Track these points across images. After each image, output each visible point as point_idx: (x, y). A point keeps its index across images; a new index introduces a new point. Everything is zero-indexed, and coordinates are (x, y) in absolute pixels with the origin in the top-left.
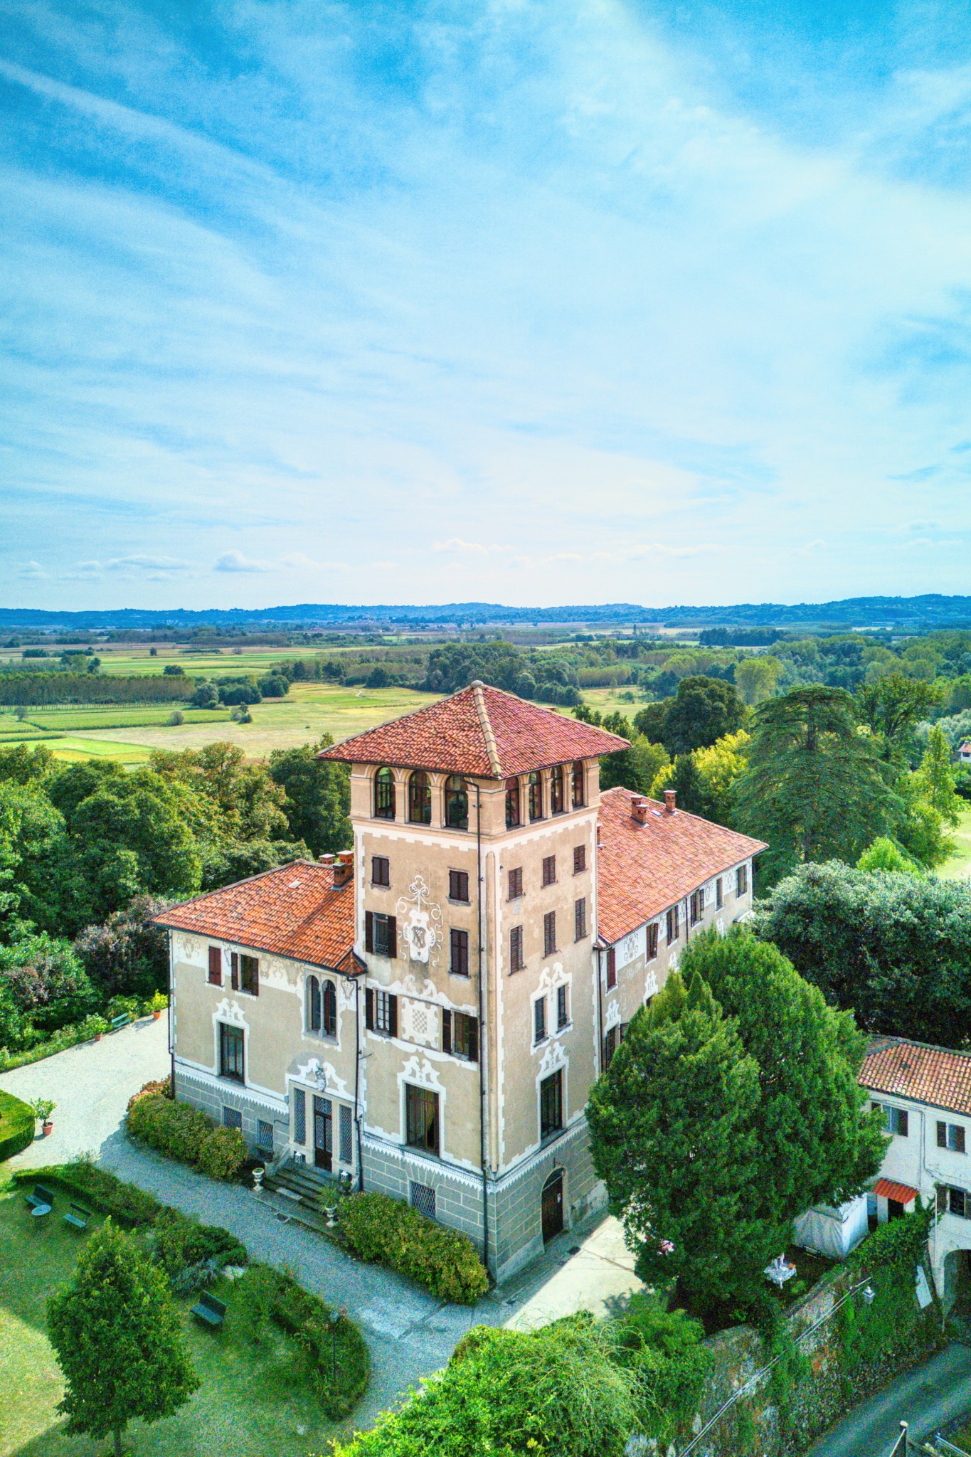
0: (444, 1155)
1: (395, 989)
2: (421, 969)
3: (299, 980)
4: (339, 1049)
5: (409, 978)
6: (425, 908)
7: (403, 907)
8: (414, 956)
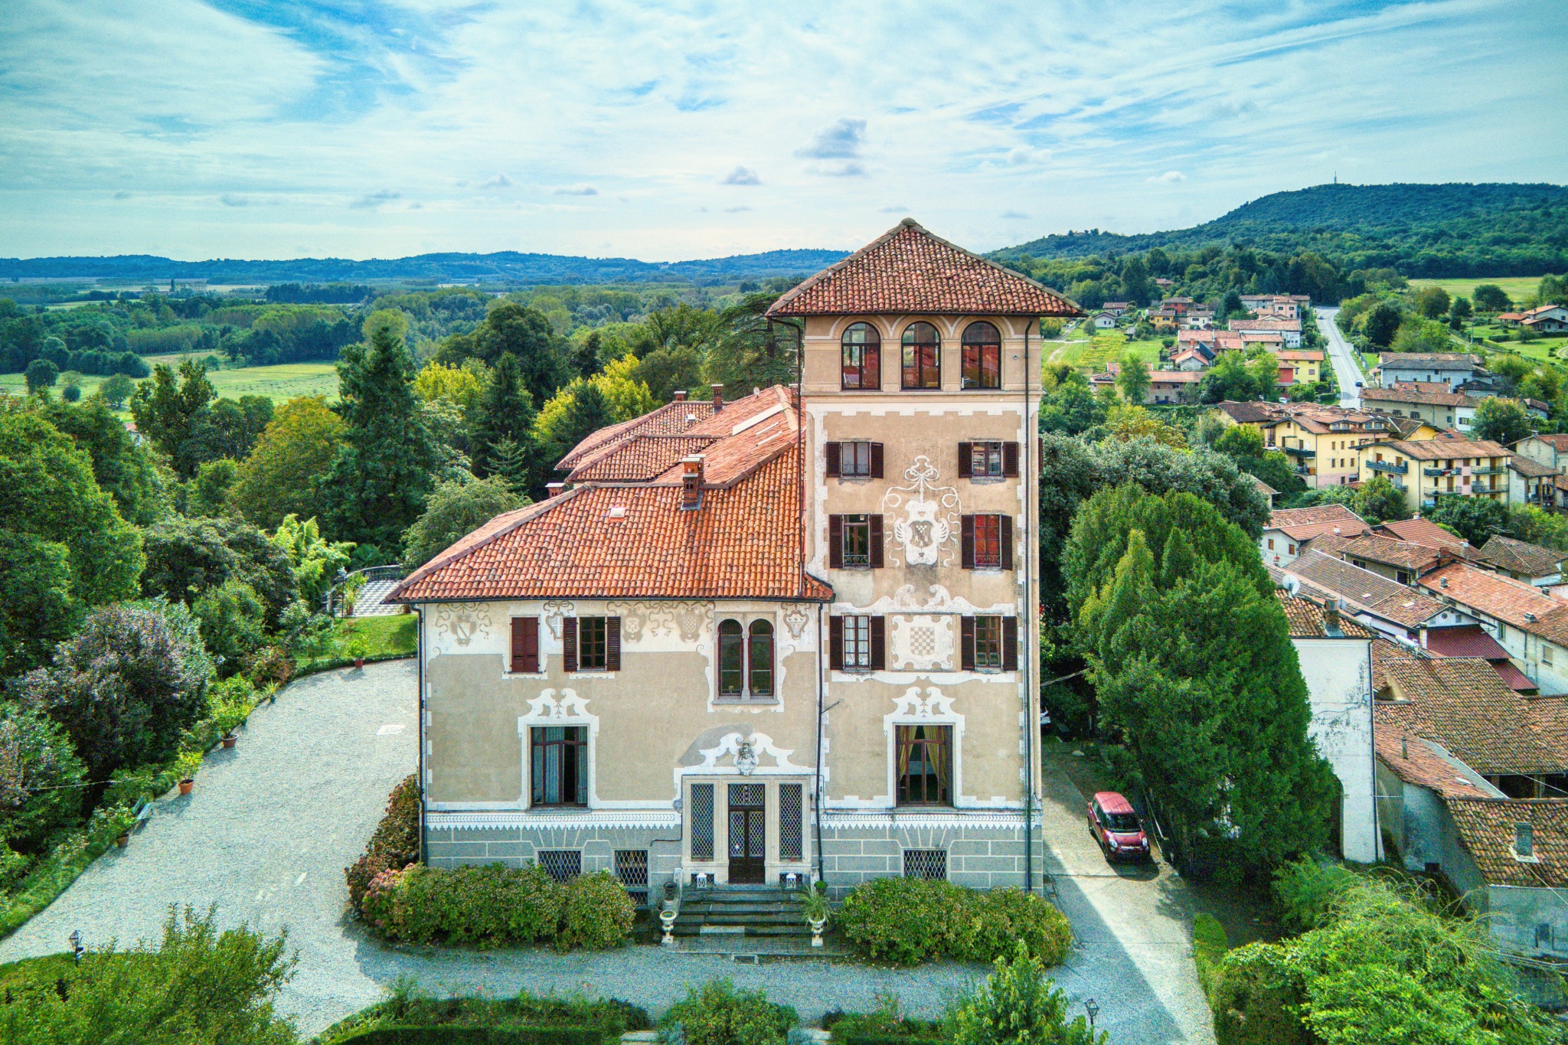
0: (960, 800)
1: (878, 609)
2: (925, 575)
3: (702, 632)
4: (780, 709)
5: (905, 589)
6: (931, 495)
7: (894, 500)
8: (912, 557)
